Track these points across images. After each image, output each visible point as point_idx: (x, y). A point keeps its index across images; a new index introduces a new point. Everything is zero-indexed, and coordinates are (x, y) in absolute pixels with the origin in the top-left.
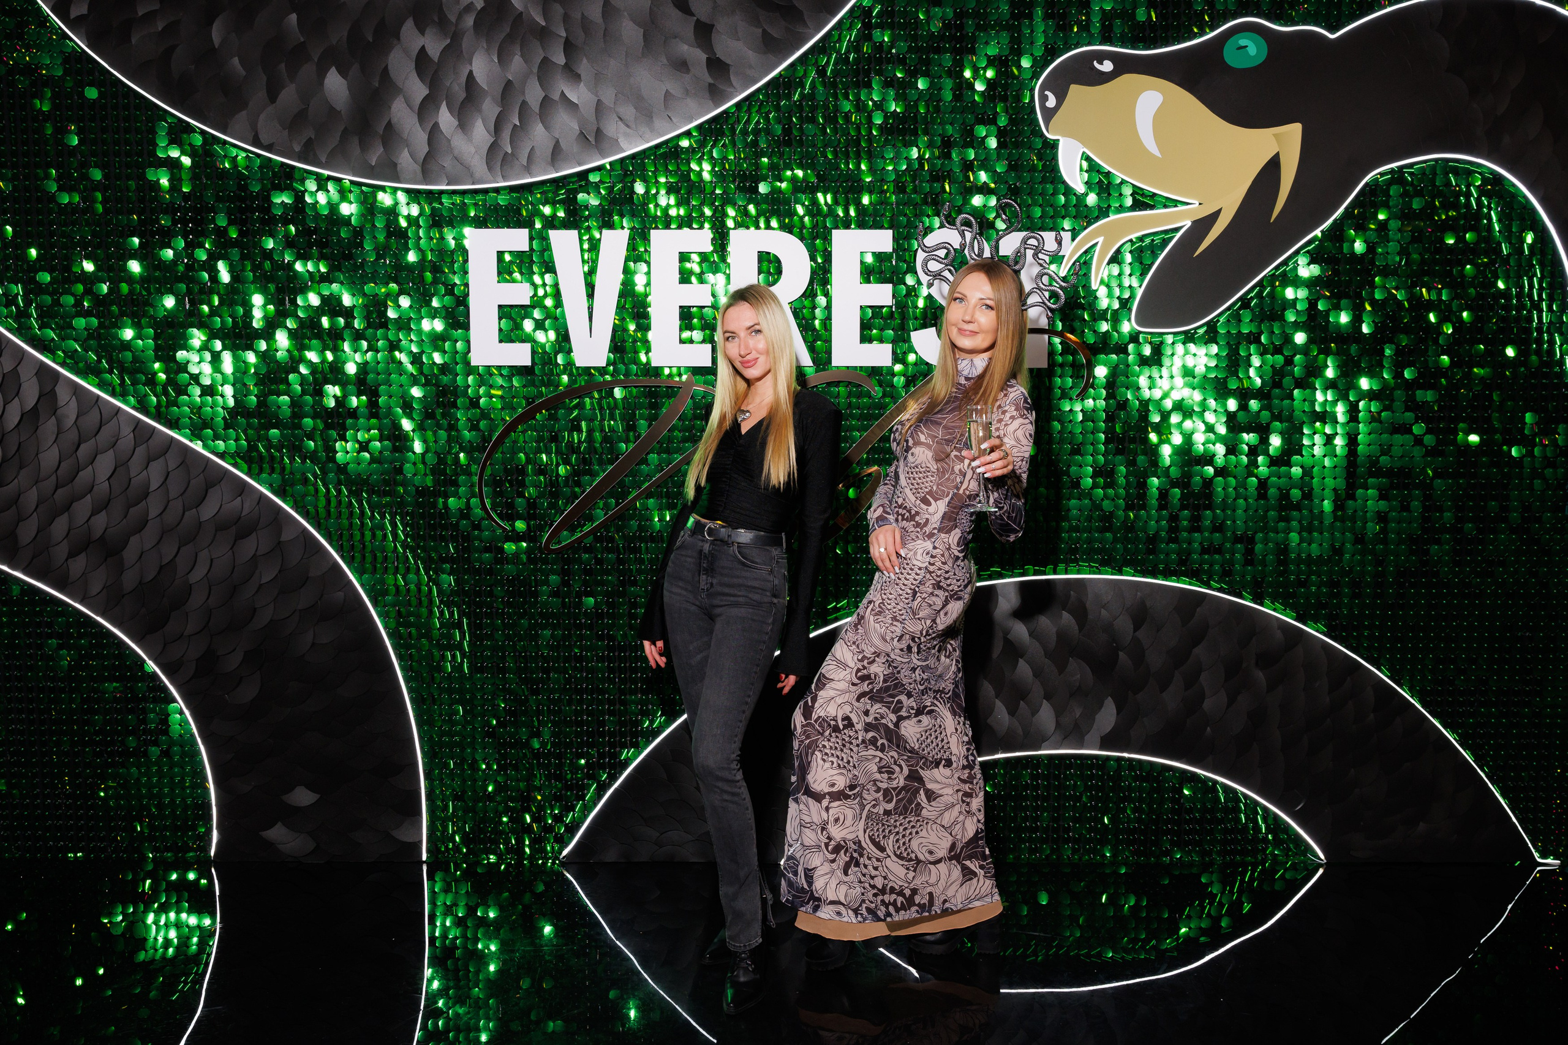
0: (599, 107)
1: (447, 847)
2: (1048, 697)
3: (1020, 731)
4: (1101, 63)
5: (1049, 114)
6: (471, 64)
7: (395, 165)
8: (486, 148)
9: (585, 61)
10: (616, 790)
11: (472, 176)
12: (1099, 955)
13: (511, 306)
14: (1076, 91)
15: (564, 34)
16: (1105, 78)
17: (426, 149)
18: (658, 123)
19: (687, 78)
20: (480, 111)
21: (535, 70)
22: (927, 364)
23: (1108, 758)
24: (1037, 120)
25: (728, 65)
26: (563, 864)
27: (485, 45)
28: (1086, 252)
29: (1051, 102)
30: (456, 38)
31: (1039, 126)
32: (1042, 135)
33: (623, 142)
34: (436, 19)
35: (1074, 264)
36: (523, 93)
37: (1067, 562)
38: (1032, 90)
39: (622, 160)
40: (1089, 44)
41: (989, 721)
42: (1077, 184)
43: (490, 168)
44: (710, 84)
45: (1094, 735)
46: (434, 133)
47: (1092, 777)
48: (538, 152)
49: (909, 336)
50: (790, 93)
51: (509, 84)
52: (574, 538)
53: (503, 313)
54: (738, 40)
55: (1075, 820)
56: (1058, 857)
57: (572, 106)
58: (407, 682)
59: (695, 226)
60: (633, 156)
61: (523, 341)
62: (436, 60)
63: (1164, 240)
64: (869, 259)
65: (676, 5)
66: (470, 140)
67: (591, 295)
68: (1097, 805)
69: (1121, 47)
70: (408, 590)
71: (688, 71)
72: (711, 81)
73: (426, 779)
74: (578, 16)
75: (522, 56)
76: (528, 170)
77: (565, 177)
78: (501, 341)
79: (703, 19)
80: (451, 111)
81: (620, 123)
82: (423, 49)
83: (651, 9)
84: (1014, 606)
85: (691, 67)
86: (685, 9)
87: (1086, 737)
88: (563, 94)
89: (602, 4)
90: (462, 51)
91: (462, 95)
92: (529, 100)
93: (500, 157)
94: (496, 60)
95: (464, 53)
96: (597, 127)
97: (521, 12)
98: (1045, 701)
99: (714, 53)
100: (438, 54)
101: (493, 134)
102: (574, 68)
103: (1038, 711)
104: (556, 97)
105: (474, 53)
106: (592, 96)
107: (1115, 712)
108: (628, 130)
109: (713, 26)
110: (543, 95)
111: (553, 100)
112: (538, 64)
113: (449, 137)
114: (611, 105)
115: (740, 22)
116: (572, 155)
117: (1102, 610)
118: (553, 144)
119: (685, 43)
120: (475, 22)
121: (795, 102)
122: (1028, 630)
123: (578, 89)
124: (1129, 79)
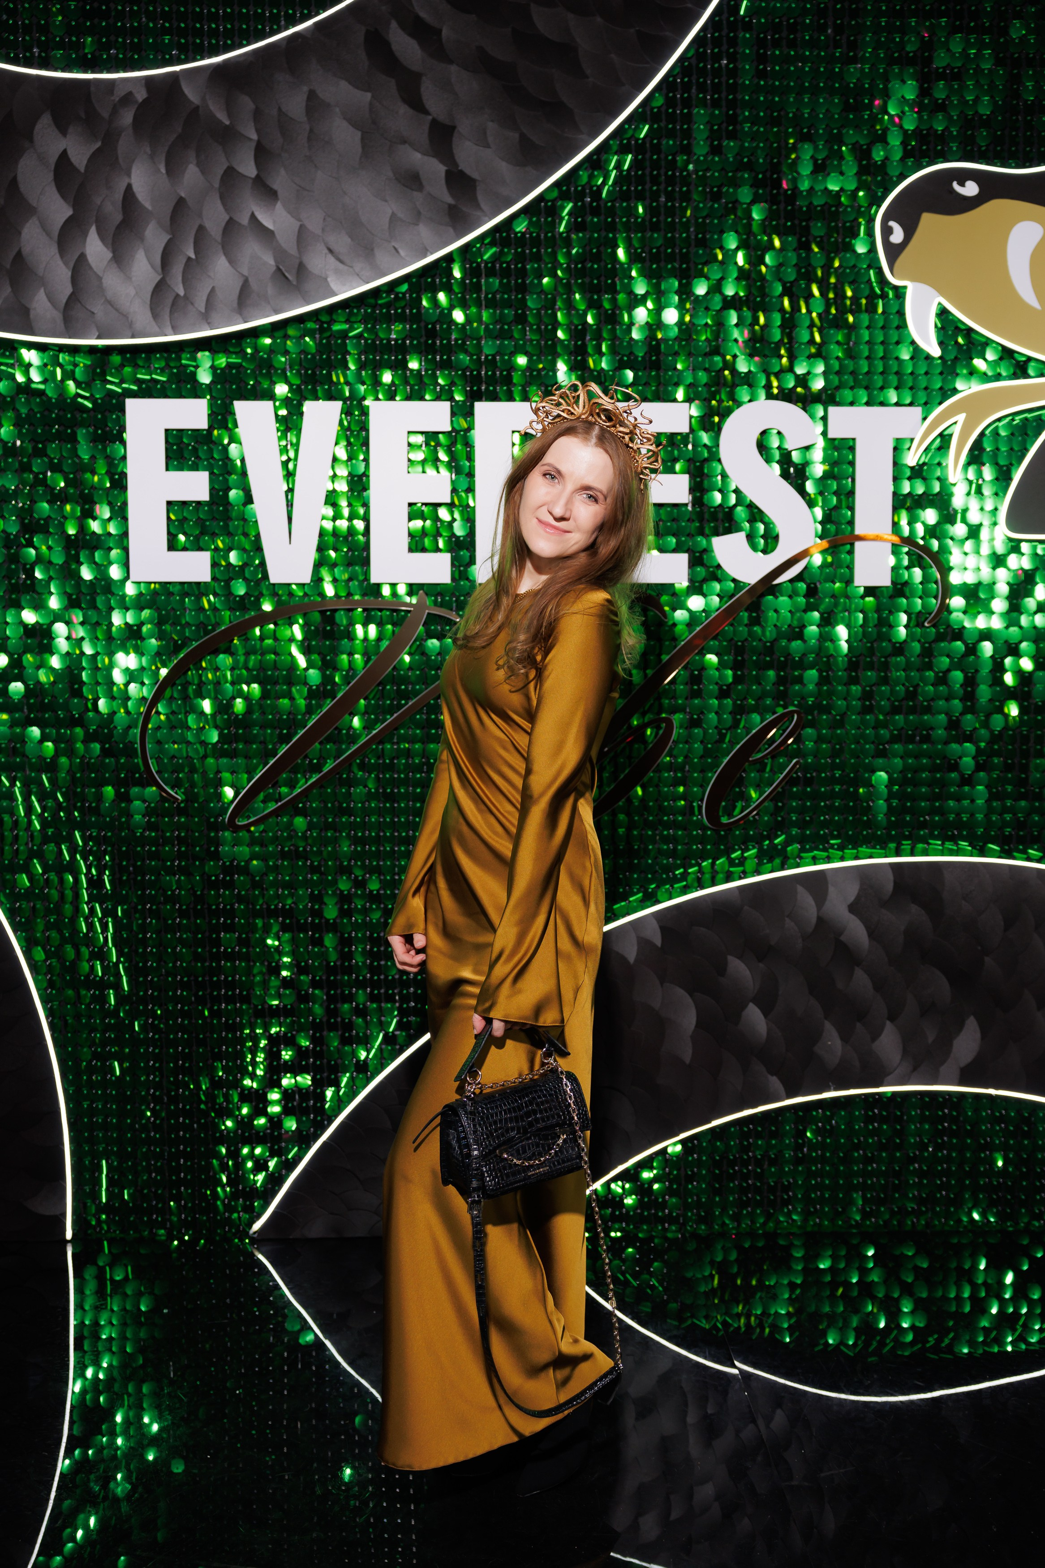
0: (302, 235)
1: (99, 1221)
2: (892, 1018)
3: (856, 1062)
4: (962, 185)
5: (894, 252)
6: (129, 175)
7: (26, 311)
8: (150, 288)
9: (283, 172)
10: (325, 1143)
11: (131, 325)
12: (950, 1348)
13: (184, 503)
14: (930, 221)
15: (254, 136)
16: (968, 204)
17: (69, 290)
18: (382, 257)
19: (418, 197)
20: (142, 239)
21: (217, 185)
22: (734, 580)
23: (967, 1096)
24: (879, 260)
25: (475, 181)
26: (253, 1241)
27: (148, 150)
28: (941, 435)
29: (897, 236)
30: (110, 139)
31: (881, 268)
32: (886, 281)
33: (334, 285)
34: (83, 115)
35: (927, 449)
36: (200, 215)
37: (915, 839)
38: (872, 221)
40: (946, 161)
41: (816, 1049)
42: (930, 345)
43: (155, 315)
44: (451, 208)
45: (950, 1067)
46: (80, 267)
47: (943, 1119)
48: (220, 294)
49: (709, 543)
50: (553, 222)
51: (180, 203)
53: (173, 511)
54: (488, 146)
55: (922, 1175)
56: (899, 1222)
57: (266, 234)
58: (44, 1002)
59: (427, 397)
60: (343, 303)
61: (200, 549)
62: (82, 170)
65: (405, 101)
66: (128, 278)
67: (289, 489)
68: (949, 1154)
70: (47, 881)
71: (420, 187)
72: (450, 200)
73: (70, 1130)
74: (275, 112)
75: (198, 165)
76: (207, 319)
78: (170, 549)
79: (442, 118)
80: (102, 238)
81: (330, 256)
82: (64, 154)
83: (371, 104)
84: (851, 899)
85: (424, 183)
86: (416, 104)
87: (943, 1069)
88: (253, 217)
89: (305, 97)
90: (117, 158)
91: (118, 217)
92: (208, 224)
93: (169, 301)
94: (163, 171)
95: (121, 160)
96: (297, 261)
97: (198, 107)
98: (888, 1023)
99: (457, 165)
100: (85, 162)
101: (160, 270)
102: (268, 183)
103: (879, 1035)
104: (245, 220)
105: (133, 161)
106: (292, 220)
107: (978, 1035)
108: (341, 266)
109: (454, 128)
110: (227, 218)
111: (240, 224)
112: (219, 177)
113: (100, 274)
114: (318, 231)
115: (490, 124)
116: (266, 299)
117: (964, 903)
118: (240, 284)
119: (417, 150)
120: (135, 119)
121: (561, 233)
122: (867, 928)
123: (274, 209)
124: (998, 206)
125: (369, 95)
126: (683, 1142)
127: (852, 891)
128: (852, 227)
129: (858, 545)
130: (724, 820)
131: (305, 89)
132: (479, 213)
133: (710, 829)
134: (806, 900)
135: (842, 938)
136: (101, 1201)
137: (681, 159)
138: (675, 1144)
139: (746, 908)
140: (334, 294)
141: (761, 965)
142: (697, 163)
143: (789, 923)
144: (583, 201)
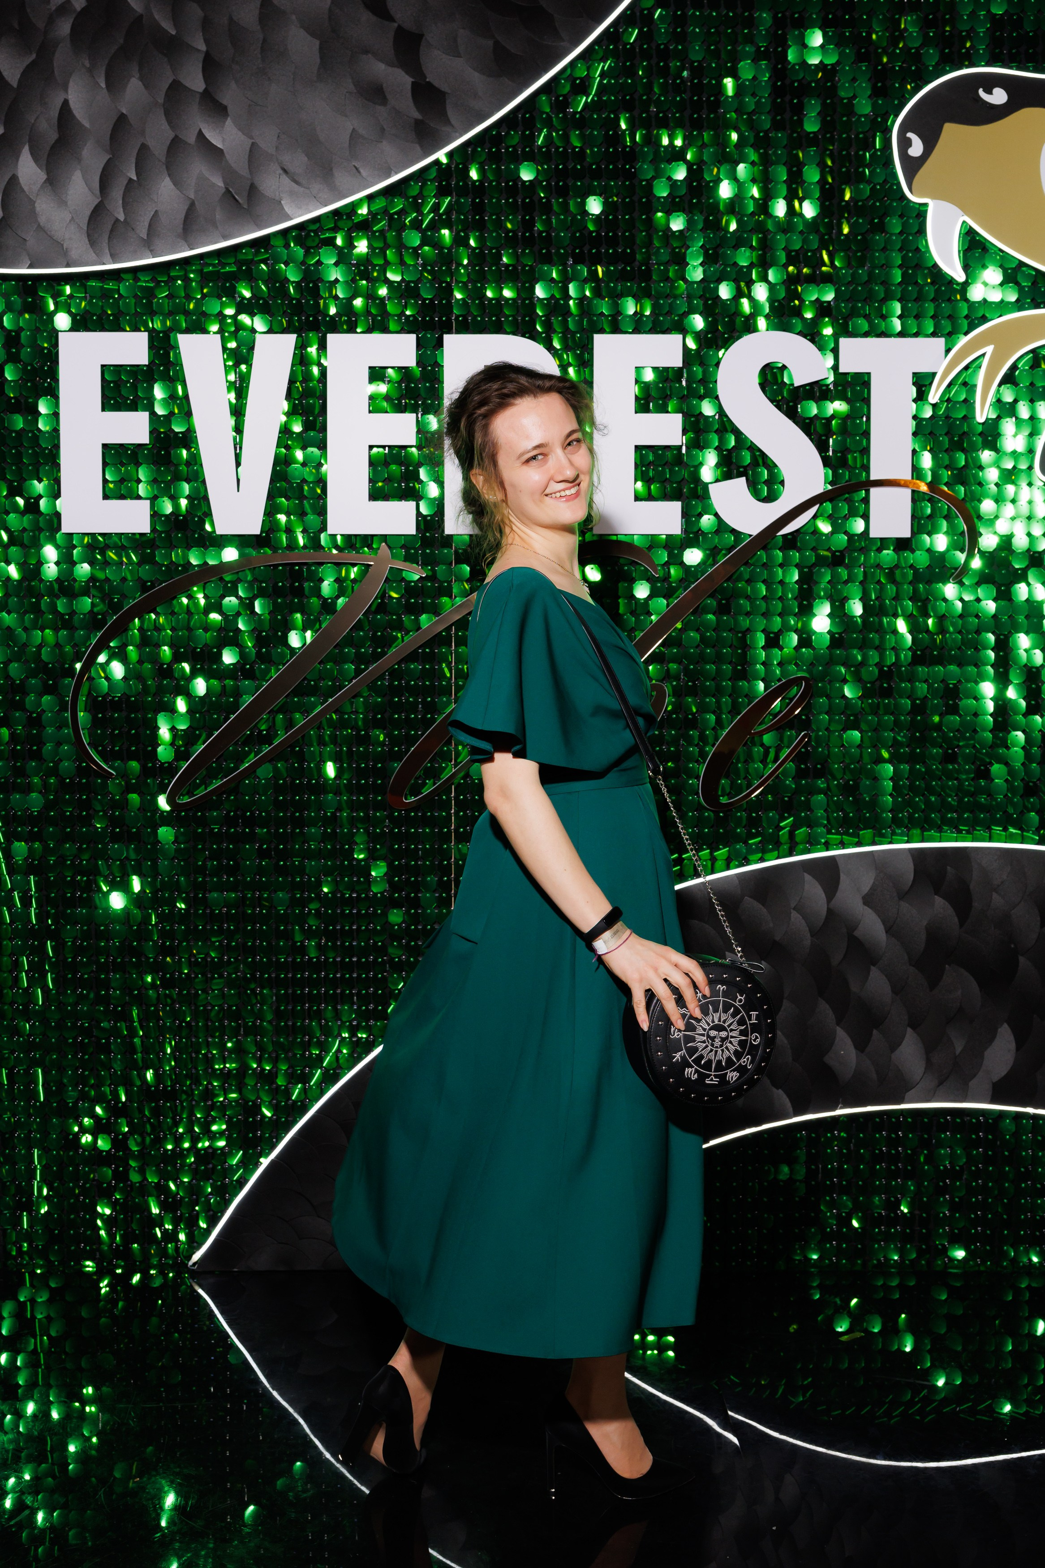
0: (254, 154)
2: (914, 1026)
3: (874, 1076)
4: (989, 92)
5: (912, 166)
6: (66, 90)
8: (88, 213)
10: (273, 1162)
11: (64, 252)
12: (992, 1411)
13: (122, 447)
14: (951, 131)
15: (203, 47)
16: (996, 113)
18: (341, 178)
19: (383, 111)
20: (79, 160)
21: (161, 100)
22: (733, 531)
23: (1002, 1114)
24: (895, 175)
25: (443, 93)
26: (192, 1273)
27: (87, 63)
28: (966, 368)
29: (916, 149)
30: (45, 51)
31: (899, 184)
32: (903, 197)
33: (287, 205)
34: (16, 26)
36: (143, 133)
41: (826, 1059)
42: (954, 269)
43: (93, 242)
44: (417, 121)
45: (982, 1081)
46: (11, 190)
47: (977, 1143)
48: (163, 220)
49: (707, 491)
50: (531, 135)
51: (121, 121)
52: (208, 790)
53: (110, 456)
54: (460, 56)
55: (953, 1207)
57: (214, 153)
60: (301, 227)
61: (139, 497)
62: (15, 85)
64: (649, 376)
65: (367, 6)
66: (63, 203)
67: (239, 429)
68: (985, 1184)
69: (1018, 69)
71: (384, 101)
72: (417, 115)
74: (225, 21)
75: (141, 79)
76: (149, 246)
77: (201, 256)
78: (106, 497)
79: (408, 25)
80: (36, 158)
81: (284, 177)
83: (330, 10)
84: (866, 889)
85: (388, 96)
86: (381, 11)
87: (971, 1084)
88: (200, 134)
89: (259, 3)
90: (53, 71)
91: (53, 136)
92: (151, 143)
93: (108, 226)
94: (103, 85)
95: (57, 74)
96: (249, 183)
97: (141, 16)
98: (909, 1030)
99: (424, 77)
100: (18, 77)
101: (98, 192)
102: (217, 98)
103: (899, 1045)
104: (191, 139)
105: (71, 74)
106: (243, 137)
107: (1014, 1044)
108: (296, 187)
109: (420, 37)
110: (171, 135)
111: (186, 143)
112: (164, 91)
113: (33, 198)
114: (272, 151)
115: (461, 31)
116: (214, 224)
117: (995, 895)
118: (186, 208)
119: (381, 61)
120: (72, 29)
121: (540, 148)
122: (884, 922)
123: (223, 127)
124: (1030, 115)
127: (867, 881)
128: (865, 139)
129: (874, 491)
130: (724, 800)
132: (447, 129)
134: (814, 891)
135: (856, 933)
136: (22, 1228)
137: (674, 65)
139: (746, 897)
140: (288, 218)
142: (692, 70)
143: (795, 916)
144: (565, 112)
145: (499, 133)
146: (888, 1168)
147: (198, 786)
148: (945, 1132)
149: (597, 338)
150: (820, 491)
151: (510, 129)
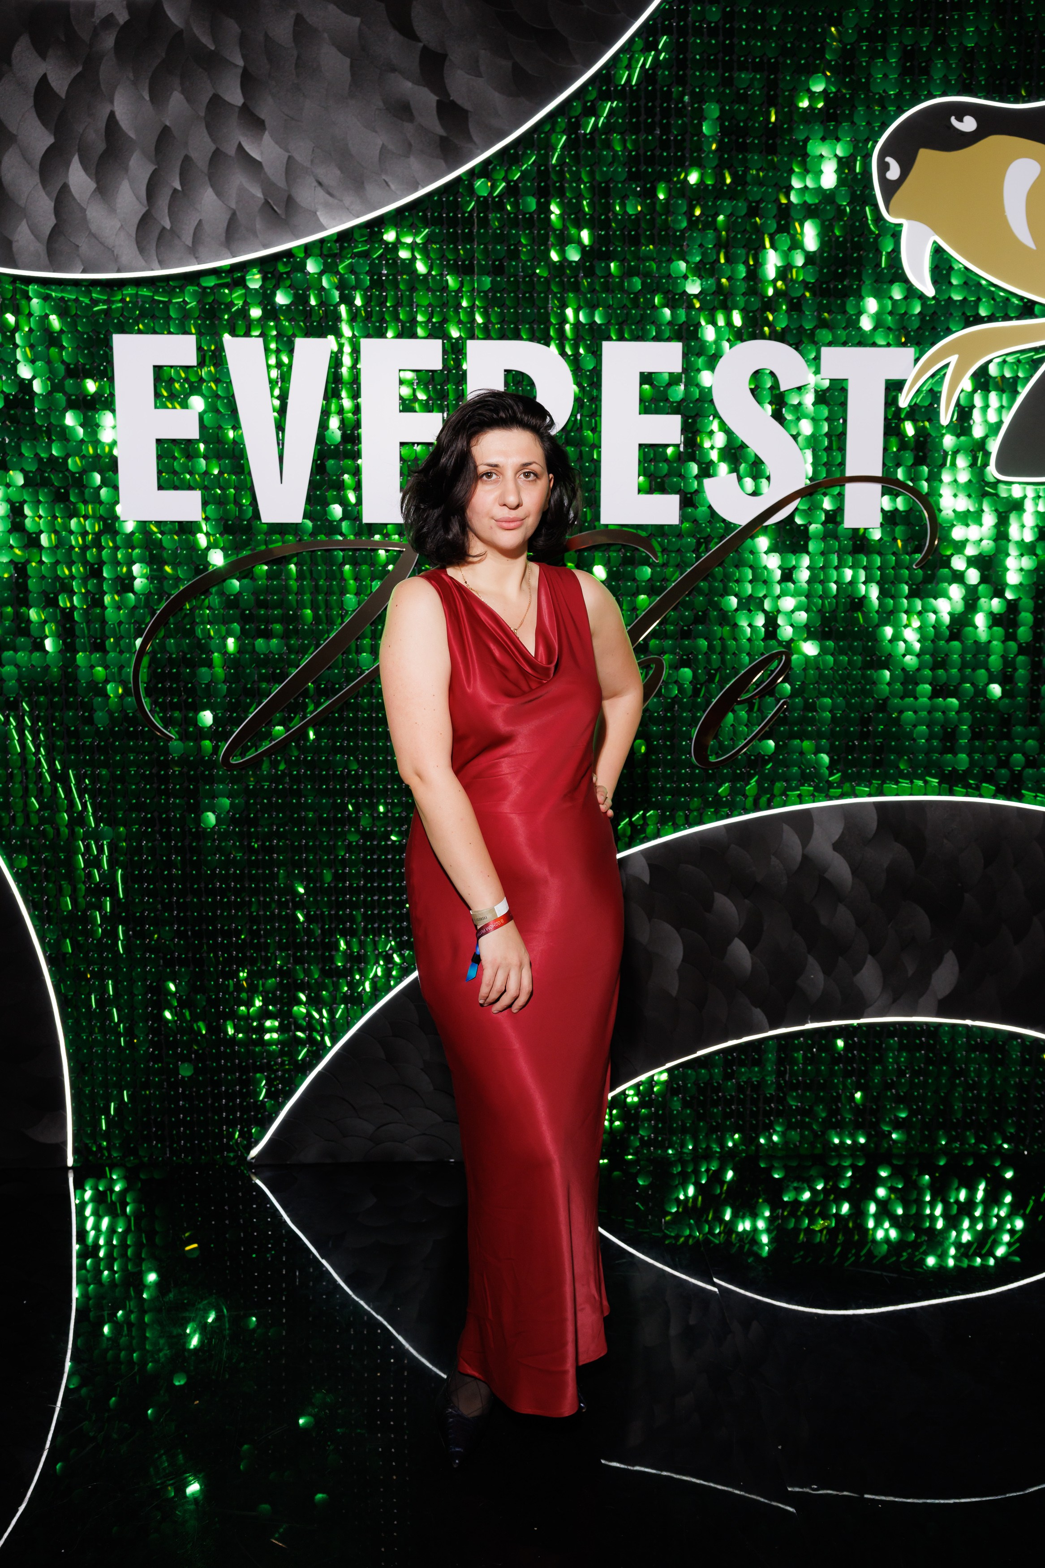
0: (291, 168)
1: (100, 1147)
2: (873, 952)
3: (837, 995)
4: (960, 120)
5: (890, 189)
6: (112, 102)
7: (9, 243)
8: (136, 221)
9: (270, 101)
10: (320, 1073)
11: (116, 259)
13: (174, 441)
14: (926, 156)
15: (241, 63)
16: (966, 140)
17: (52, 221)
18: (372, 190)
19: (409, 128)
20: (126, 169)
21: (202, 113)
22: (724, 521)
23: (942, 1024)
25: (466, 112)
26: (251, 1166)
27: (131, 76)
29: (894, 173)
30: (91, 64)
33: (323, 219)
34: (63, 38)
36: (186, 146)
37: (898, 780)
38: (868, 156)
39: (322, 241)
40: (944, 94)
41: (799, 982)
42: (925, 285)
43: (141, 249)
44: (441, 137)
45: (928, 997)
46: (63, 198)
47: (919, 1048)
48: (206, 227)
49: (700, 484)
50: (547, 154)
51: (165, 132)
52: (260, 751)
53: (163, 449)
54: (480, 75)
57: (253, 166)
59: (419, 335)
61: (191, 488)
62: (63, 96)
63: (1033, 361)
65: (395, 27)
66: (112, 210)
67: (280, 427)
68: (926, 1081)
69: (986, 98)
70: (42, 818)
71: (411, 118)
72: (443, 133)
73: (70, 1067)
74: (261, 37)
75: (183, 92)
76: (194, 252)
77: (244, 264)
78: (160, 488)
79: (433, 45)
80: (86, 169)
81: (319, 189)
82: (44, 78)
83: (360, 30)
84: (836, 837)
85: (415, 113)
86: (407, 31)
87: (922, 1001)
88: (240, 147)
89: (292, 20)
90: (99, 84)
91: (101, 146)
92: (194, 155)
93: (156, 234)
94: (147, 98)
95: (103, 87)
96: (286, 194)
97: (181, 30)
98: (869, 957)
99: (449, 96)
100: (66, 88)
101: (145, 202)
102: (255, 112)
103: (860, 968)
104: (231, 151)
105: (116, 87)
106: (280, 151)
107: (957, 968)
108: (330, 199)
109: (445, 56)
110: (213, 147)
111: (226, 155)
112: (205, 104)
113: (84, 205)
114: (307, 164)
115: (482, 52)
116: (255, 233)
117: (945, 841)
118: (228, 217)
119: (408, 79)
120: (117, 42)
121: (554, 166)
122: (851, 866)
123: (261, 139)
124: (995, 142)
125: (358, 20)
126: (669, 1070)
127: (836, 830)
129: (848, 486)
130: (712, 759)
131: (293, 12)
132: (469, 146)
133: (698, 767)
134: (791, 839)
135: (827, 875)
137: (676, 90)
138: (661, 1073)
139: (733, 846)
140: (324, 228)
141: (746, 901)
142: (693, 95)
143: (774, 861)
144: (576, 133)
145: (516, 152)
146: (845, 1068)
147: (250, 748)
148: (893, 1038)
149: (606, 345)
150: (802, 486)
151: (526, 148)
